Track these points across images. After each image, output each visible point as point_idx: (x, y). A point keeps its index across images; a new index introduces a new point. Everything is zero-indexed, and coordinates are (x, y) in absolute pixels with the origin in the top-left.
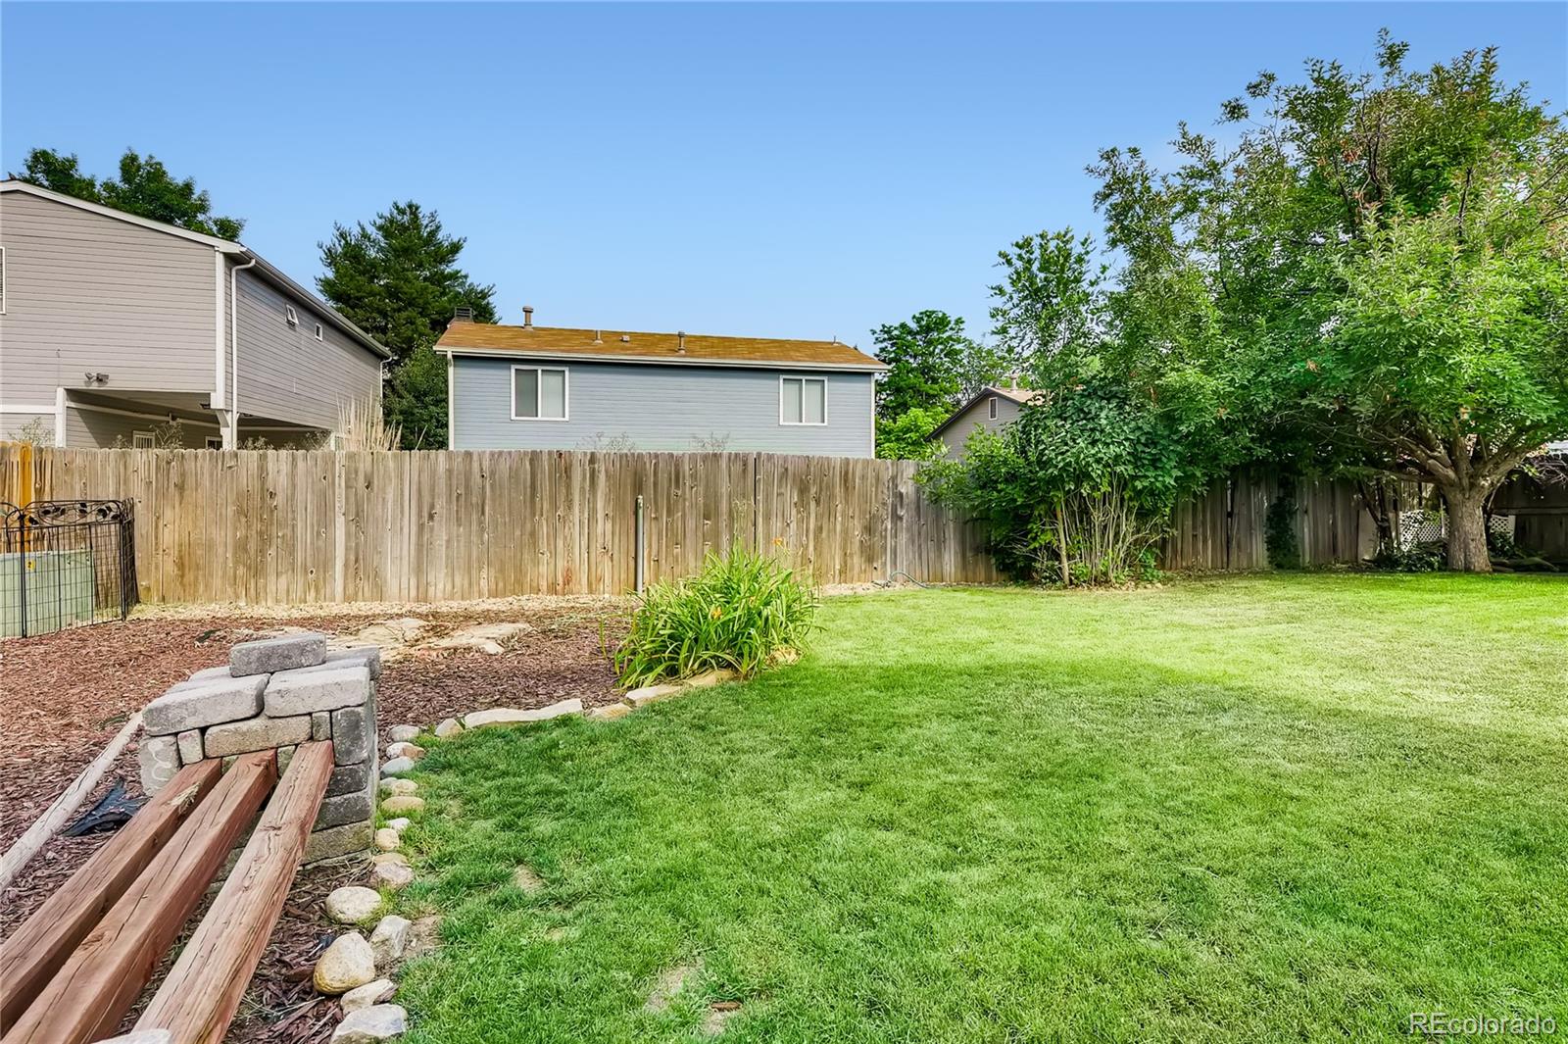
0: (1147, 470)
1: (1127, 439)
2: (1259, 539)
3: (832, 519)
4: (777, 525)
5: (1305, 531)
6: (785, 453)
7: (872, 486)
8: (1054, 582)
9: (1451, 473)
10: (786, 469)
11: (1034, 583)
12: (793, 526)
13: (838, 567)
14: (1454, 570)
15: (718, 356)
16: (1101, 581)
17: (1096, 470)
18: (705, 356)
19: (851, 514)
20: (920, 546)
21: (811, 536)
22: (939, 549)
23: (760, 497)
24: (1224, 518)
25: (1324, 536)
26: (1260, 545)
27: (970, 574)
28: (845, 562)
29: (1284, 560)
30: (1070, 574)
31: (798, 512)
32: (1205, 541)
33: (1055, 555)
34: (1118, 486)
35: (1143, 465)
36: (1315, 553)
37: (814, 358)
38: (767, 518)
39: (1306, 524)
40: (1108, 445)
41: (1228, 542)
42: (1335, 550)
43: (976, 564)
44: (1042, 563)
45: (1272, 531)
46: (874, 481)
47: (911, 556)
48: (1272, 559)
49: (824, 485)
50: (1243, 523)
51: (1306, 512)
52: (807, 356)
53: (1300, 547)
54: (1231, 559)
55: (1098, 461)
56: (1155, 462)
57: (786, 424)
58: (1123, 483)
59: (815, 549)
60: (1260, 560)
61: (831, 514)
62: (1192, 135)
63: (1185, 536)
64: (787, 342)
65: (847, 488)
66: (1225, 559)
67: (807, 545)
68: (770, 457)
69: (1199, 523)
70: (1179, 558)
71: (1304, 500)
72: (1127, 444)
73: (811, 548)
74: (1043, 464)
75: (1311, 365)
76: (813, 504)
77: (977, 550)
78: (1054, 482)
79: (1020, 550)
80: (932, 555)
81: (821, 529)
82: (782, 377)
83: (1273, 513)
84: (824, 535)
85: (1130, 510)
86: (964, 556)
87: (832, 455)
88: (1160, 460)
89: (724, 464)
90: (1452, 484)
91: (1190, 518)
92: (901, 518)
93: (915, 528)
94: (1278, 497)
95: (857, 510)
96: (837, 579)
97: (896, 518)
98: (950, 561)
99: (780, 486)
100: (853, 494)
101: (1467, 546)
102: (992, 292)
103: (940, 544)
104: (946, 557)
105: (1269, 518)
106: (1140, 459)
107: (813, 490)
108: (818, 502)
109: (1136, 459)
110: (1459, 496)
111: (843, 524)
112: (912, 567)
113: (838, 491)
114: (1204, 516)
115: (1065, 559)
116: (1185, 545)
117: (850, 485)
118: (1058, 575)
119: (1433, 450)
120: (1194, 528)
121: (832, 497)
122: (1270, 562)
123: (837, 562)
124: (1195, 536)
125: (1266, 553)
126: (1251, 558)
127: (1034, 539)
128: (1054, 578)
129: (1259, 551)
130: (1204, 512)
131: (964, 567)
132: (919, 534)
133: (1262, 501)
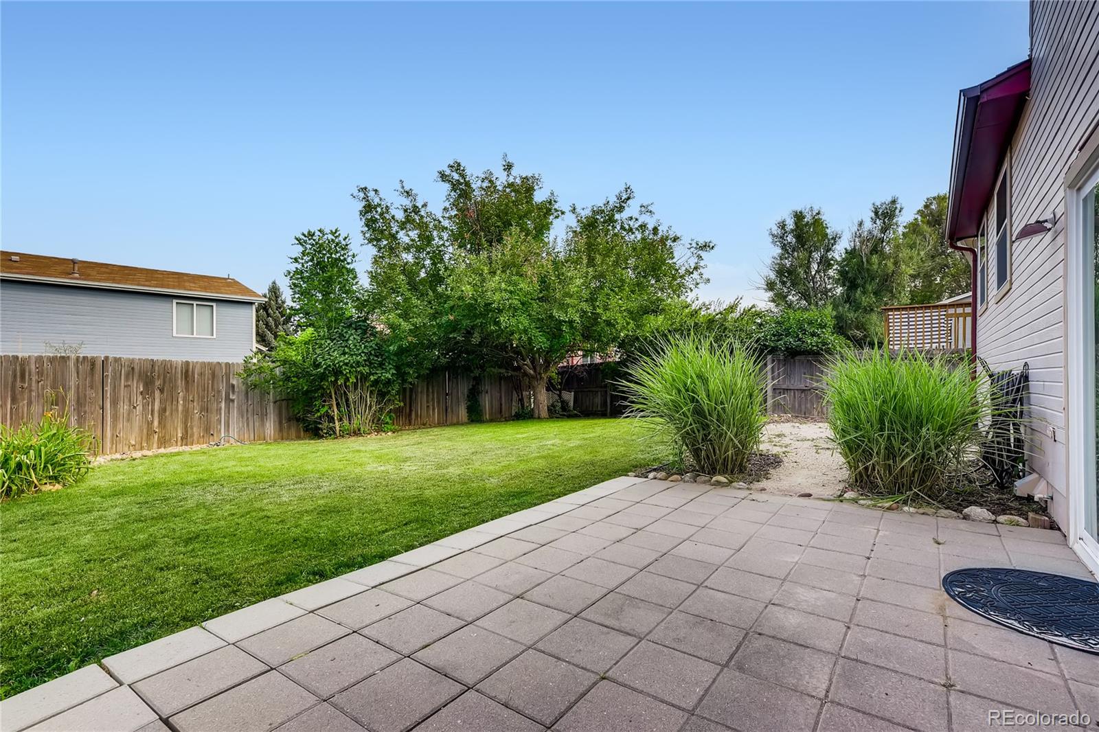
0: (377, 370)
1: (363, 352)
2: (463, 407)
3: (174, 403)
4: (124, 408)
5: (486, 402)
6: (131, 357)
7: (208, 380)
8: (330, 435)
9: (532, 372)
10: (133, 368)
11: (321, 437)
12: (139, 408)
13: (180, 435)
14: (535, 418)
15: (114, 281)
16: (357, 433)
17: (346, 370)
18: (99, 280)
19: (191, 398)
20: (248, 418)
21: (156, 415)
22: (262, 420)
23: (108, 389)
24: (444, 396)
25: (496, 404)
26: (463, 409)
27: (285, 434)
28: (187, 432)
29: (476, 417)
30: (340, 430)
31: (144, 398)
32: (434, 409)
33: (331, 419)
34: (361, 379)
35: (375, 367)
36: (491, 414)
37: (205, 289)
38: (115, 403)
39: (487, 399)
40: (352, 355)
41: (446, 410)
42: (501, 412)
43: (289, 428)
44: (325, 425)
45: (469, 403)
46: (210, 377)
47: (241, 425)
48: (469, 417)
49: (167, 379)
50: (454, 399)
51: (487, 392)
52: (200, 287)
53: (484, 411)
54: (448, 418)
55: (346, 364)
56: (381, 365)
57: (177, 335)
58: (364, 378)
59: (160, 423)
60: (464, 418)
61: (173, 399)
62: (407, 188)
63: (423, 407)
64: (187, 275)
65: (187, 382)
66: (445, 418)
67: (152, 421)
68: (117, 360)
69: (430, 399)
70: (419, 419)
71: (486, 386)
72: (363, 355)
73: (156, 423)
74: (317, 366)
75: (451, 318)
76: (157, 393)
77: (289, 420)
78: (323, 377)
79: (310, 418)
80: (257, 424)
81: (164, 410)
82: (175, 301)
83: (470, 393)
84: (167, 413)
85: (371, 392)
86: (280, 423)
87: (174, 359)
88: (384, 364)
89: (72, 364)
90: (533, 377)
91: (425, 396)
92: (233, 401)
93: (244, 408)
94: (473, 385)
95: (196, 396)
96: (179, 443)
97: (229, 401)
98: (270, 427)
99: (127, 378)
100: (193, 386)
101: (539, 406)
102: (291, 261)
103: (263, 417)
104: (268, 425)
105: (468, 396)
106: (373, 363)
107: (158, 383)
108: (162, 391)
109: (369, 363)
110: (536, 383)
111: (184, 406)
112: (241, 433)
113: (180, 383)
114: (433, 396)
115: (336, 422)
116: (422, 411)
117: (190, 379)
118: (333, 431)
119: (525, 361)
120: (428, 402)
121: (174, 388)
122: (469, 419)
123: (179, 431)
124: (428, 407)
125: (467, 415)
126: (459, 418)
127: (318, 411)
128: (331, 433)
129: (463, 413)
130: (433, 392)
131: (281, 430)
132: (247, 411)
133: (463, 388)
